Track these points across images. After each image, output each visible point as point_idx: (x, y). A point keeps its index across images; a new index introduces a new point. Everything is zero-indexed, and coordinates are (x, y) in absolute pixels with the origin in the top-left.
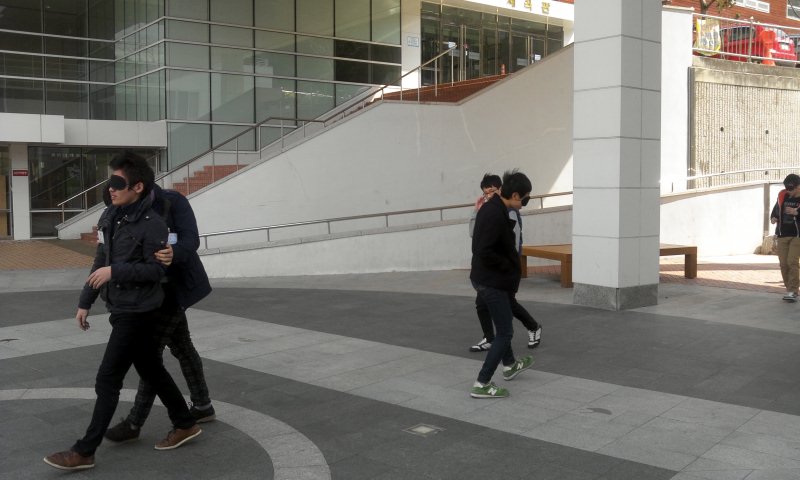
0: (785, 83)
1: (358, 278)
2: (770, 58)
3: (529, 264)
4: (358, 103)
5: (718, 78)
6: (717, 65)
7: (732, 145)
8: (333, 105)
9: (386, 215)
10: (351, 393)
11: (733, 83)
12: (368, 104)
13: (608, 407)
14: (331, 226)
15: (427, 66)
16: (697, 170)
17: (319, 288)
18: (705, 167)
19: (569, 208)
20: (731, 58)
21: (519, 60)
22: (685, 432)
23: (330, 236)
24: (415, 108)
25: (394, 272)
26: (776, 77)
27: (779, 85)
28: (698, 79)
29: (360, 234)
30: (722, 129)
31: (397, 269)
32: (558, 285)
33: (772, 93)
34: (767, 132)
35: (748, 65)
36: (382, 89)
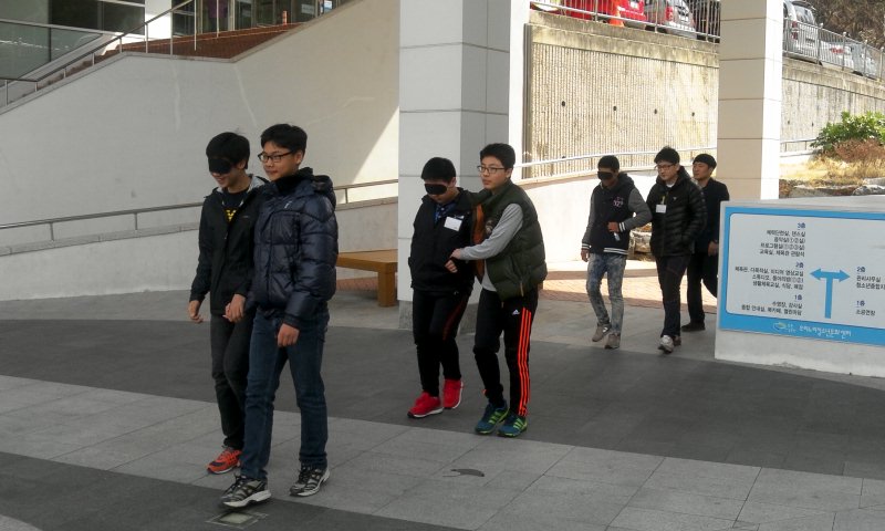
0: (636, 49)
1: (96, 302)
2: (619, 17)
3: (340, 277)
4: (85, 55)
5: (560, 39)
6: (559, 23)
7: (575, 124)
8: (47, 57)
9: (136, 212)
10: (120, 470)
11: (577, 46)
12: (99, 59)
13: (478, 466)
14: (53, 229)
15: (182, 8)
16: (534, 154)
17: (41, 317)
18: (543, 151)
19: (393, 202)
20: (573, 14)
21: (303, 6)
22: (582, 494)
23: (54, 244)
24: (173, 65)
25: (146, 292)
26: (626, 41)
27: (629, 51)
28: (536, 39)
29: (98, 239)
30: (563, 104)
31: (152, 288)
32: (375, 304)
33: (620, 61)
34: (615, 108)
35: (595, 25)
36: (120, 37)
